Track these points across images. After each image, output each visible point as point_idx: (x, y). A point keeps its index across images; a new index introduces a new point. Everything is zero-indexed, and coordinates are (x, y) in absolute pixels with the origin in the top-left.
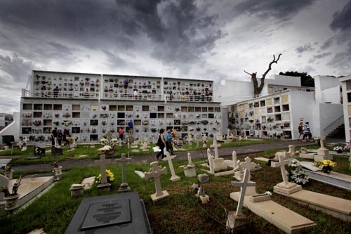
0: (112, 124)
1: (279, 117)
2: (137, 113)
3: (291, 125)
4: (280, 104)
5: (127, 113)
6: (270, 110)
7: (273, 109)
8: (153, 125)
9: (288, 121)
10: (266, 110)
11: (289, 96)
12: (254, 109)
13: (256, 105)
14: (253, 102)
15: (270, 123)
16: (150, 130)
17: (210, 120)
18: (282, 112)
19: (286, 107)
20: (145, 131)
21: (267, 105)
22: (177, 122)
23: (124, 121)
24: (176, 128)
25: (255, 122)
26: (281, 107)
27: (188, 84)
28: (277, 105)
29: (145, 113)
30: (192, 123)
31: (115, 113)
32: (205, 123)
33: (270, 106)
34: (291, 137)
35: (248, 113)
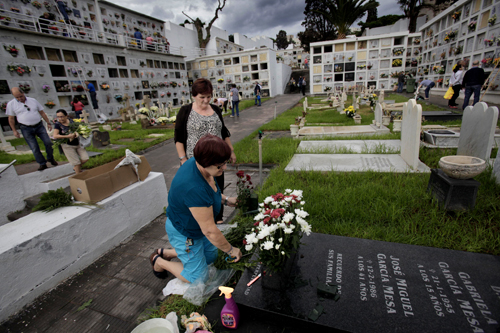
0: (46, 90)
1: (256, 76)
2: (88, 68)
3: (269, 84)
4: (258, 62)
5: (67, 65)
6: (245, 68)
7: (250, 67)
8: (116, 90)
9: (266, 80)
10: (241, 68)
11: (268, 55)
12: (223, 67)
13: (227, 62)
14: (222, 59)
15: (246, 83)
16: (114, 100)
17: (178, 81)
18: (259, 71)
19: (264, 66)
20: (108, 102)
21: (242, 63)
22: (145, 84)
23: (67, 82)
24: (146, 93)
25: (225, 83)
26: (259, 66)
27: (135, 20)
28: (254, 63)
29: (100, 67)
30: (162, 86)
31: (44, 64)
32: (174, 85)
33: (245, 64)
34: (269, 95)
35: (216, 72)
